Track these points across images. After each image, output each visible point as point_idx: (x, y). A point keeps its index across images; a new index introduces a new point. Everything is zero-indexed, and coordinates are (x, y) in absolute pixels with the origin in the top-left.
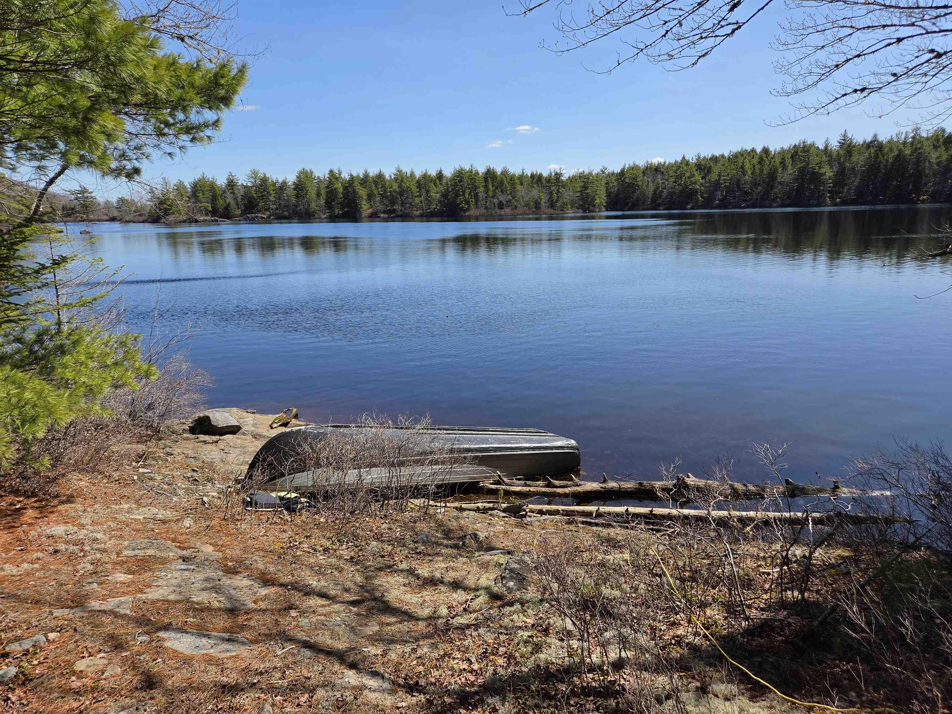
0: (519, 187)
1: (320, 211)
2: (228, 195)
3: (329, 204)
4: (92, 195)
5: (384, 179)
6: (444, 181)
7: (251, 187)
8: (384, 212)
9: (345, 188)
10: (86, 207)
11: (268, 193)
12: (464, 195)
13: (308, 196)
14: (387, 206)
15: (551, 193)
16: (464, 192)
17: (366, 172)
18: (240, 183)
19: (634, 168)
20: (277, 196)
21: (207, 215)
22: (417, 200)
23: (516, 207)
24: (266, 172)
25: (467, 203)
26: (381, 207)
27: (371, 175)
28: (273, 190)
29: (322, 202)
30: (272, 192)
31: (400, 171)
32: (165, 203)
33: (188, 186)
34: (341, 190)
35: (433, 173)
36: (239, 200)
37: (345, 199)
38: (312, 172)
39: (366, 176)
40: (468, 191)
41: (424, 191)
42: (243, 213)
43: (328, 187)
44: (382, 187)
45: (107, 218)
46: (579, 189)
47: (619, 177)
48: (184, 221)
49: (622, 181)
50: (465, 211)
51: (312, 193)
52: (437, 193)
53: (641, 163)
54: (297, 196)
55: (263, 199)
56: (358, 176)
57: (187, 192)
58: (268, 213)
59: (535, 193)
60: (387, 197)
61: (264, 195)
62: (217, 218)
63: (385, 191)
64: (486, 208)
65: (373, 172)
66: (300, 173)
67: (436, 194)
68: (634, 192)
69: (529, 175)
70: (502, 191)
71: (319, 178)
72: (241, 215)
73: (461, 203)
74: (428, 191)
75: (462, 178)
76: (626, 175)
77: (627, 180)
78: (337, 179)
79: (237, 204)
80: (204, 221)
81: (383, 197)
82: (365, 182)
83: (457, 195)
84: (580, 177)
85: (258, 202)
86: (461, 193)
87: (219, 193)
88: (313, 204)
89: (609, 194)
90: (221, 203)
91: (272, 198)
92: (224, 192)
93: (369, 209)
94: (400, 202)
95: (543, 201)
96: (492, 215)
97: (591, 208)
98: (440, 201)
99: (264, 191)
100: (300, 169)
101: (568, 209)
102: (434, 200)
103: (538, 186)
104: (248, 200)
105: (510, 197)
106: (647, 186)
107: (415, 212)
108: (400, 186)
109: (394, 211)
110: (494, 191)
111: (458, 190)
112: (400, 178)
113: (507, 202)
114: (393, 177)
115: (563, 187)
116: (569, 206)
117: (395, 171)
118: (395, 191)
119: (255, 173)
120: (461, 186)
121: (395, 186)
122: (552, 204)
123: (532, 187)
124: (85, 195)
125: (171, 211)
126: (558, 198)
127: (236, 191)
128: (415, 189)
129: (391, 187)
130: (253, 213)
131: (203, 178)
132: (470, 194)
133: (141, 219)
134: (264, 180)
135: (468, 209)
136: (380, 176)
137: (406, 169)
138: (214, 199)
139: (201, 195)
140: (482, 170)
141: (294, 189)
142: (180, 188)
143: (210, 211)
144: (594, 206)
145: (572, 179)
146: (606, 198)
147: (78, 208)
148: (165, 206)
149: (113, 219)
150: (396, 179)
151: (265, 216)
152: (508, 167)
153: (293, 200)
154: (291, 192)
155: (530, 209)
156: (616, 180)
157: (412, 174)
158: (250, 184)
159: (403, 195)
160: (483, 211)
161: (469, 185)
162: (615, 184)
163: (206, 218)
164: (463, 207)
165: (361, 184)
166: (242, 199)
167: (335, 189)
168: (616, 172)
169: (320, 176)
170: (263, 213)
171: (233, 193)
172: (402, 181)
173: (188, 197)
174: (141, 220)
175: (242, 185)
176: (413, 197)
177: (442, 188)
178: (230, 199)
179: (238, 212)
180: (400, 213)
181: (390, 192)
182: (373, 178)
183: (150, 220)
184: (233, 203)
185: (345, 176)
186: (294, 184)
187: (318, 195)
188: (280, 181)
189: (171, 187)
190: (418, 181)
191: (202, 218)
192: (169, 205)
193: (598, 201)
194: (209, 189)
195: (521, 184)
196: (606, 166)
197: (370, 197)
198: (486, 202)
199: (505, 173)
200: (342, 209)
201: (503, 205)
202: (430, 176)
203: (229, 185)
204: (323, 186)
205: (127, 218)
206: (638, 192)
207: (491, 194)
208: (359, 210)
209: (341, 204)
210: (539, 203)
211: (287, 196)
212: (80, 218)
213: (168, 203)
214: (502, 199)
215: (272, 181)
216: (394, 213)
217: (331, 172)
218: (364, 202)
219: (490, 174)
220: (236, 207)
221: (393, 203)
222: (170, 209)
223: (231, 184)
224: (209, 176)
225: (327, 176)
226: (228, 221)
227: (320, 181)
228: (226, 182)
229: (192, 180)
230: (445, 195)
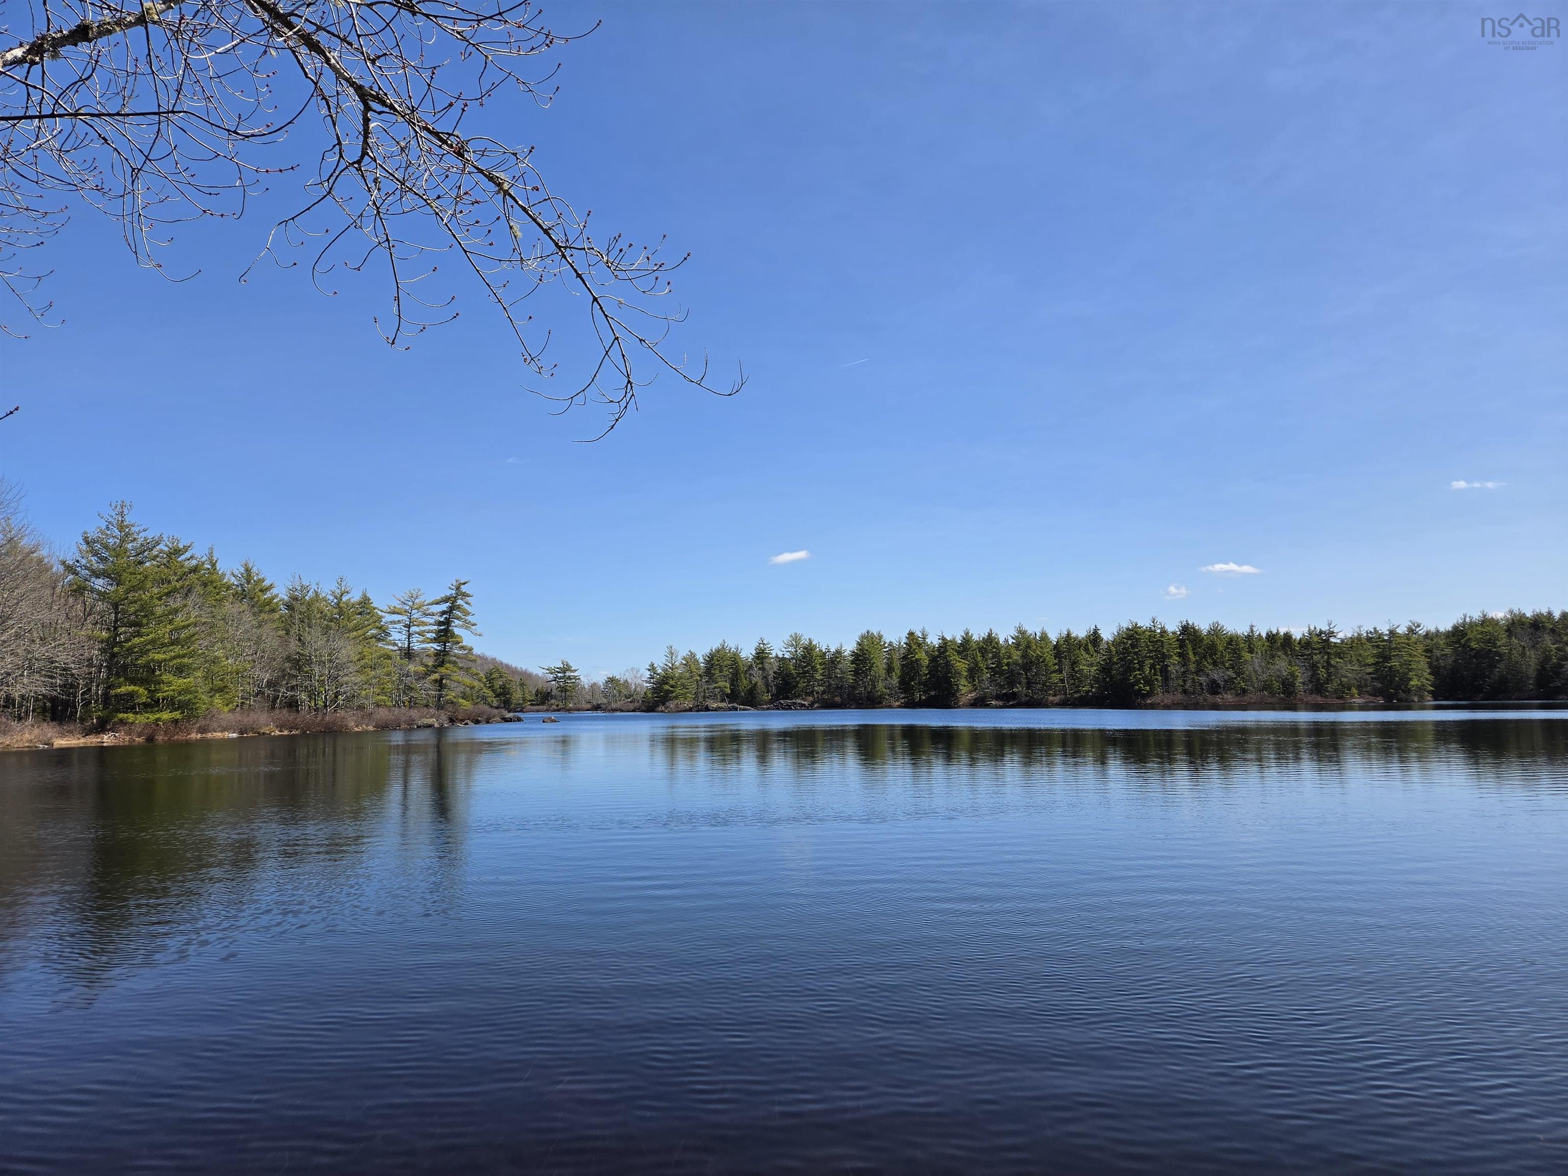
0: (1247, 656)
1: (890, 695)
2: (755, 671)
3: (905, 685)
4: (576, 674)
5: (997, 643)
6: (1103, 646)
7: (790, 660)
8: (998, 698)
9: (933, 659)
10: (566, 691)
11: (814, 668)
12: (1141, 669)
13: (872, 673)
14: (1002, 687)
15: (1314, 667)
16: (1141, 664)
17: (967, 634)
18: (774, 655)
19: (1486, 622)
20: (827, 673)
21: (723, 701)
22: (1055, 678)
23: (1244, 691)
24: (812, 638)
25: (1148, 682)
26: (992, 690)
27: (975, 638)
28: (820, 664)
29: (895, 681)
30: (818, 666)
31: (1022, 632)
32: (667, 683)
33: (701, 660)
34: (926, 662)
35: (1081, 632)
36: (770, 678)
37: (932, 676)
38: (880, 637)
39: (967, 640)
40: (1149, 662)
41: (1066, 663)
42: (776, 698)
43: (905, 658)
44: (994, 657)
45: (589, 706)
46: (1371, 661)
47: (1454, 639)
48: (690, 710)
49: (1463, 646)
50: (1145, 696)
51: (880, 665)
52: (1092, 665)
53: (1499, 614)
54: (856, 672)
55: (805, 677)
56: (953, 641)
57: (699, 669)
58: (811, 699)
59: (1282, 665)
60: (1001, 673)
61: (808, 672)
62: (735, 705)
63: (999, 665)
64: (1185, 692)
65: (978, 634)
66: (863, 637)
67: (1089, 666)
68: (1492, 666)
69: (1264, 635)
70: (1215, 663)
71: (891, 644)
72: (771, 702)
73: (1137, 682)
74: (1074, 663)
75: (1137, 640)
76: (1470, 635)
77: (1474, 645)
78: (919, 645)
79: (767, 685)
80: (716, 710)
81: (996, 673)
82: (966, 649)
83: (1129, 669)
84: (1369, 639)
85: (798, 683)
86: (1137, 666)
87: (743, 668)
88: (880, 684)
89: (1435, 670)
90: (744, 683)
91: (818, 676)
92: (750, 667)
93: (971, 692)
94: (1024, 681)
95: (1300, 680)
96: (1197, 703)
97: (1402, 695)
98: (1096, 680)
99: (808, 664)
100: (864, 631)
101: (1352, 696)
102: (1087, 677)
103: (1286, 654)
104: (783, 679)
105: (1231, 673)
106: (1523, 654)
107: (1051, 698)
108: (1024, 656)
109: (1014, 696)
110: (1198, 663)
111: (1131, 662)
112: (1023, 642)
113: (1226, 681)
114: (1011, 641)
115: (1339, 655)
116: (1354, 691)
117: (1014, 633)
118: (1016, 663)
119: (796, 639)
120: (1136, 653)
121: (1016, 655)
122: (1318, 687)
123: (1273, 657)
124: (567, 674)
125: (674, 695)
126: (1329, 674)
127: (767, 666)
128: (1050, 659)
129: (1009, 657)
130: (788, 698)
131: (723, 648)
132: (1152, 667)
133: (632, 706)
134: (809, 649)
135: (1150, 694)
136: (990, 640)
137: (1033, 629)
138: (734, 679)
139: (717, 672)
140: (1173, 627)
141: (853, 662)
142: (690, 660)
143: (728, 696)
144: (1408, 691)
145: (1355, 643)
146: (1431, 677)
147: (554, 692)
148: (667, 687)
149: (597, 708)
150: (1017, 645)
151: (806, 703)
152: (1222, 623)
153: (850, 678)
154: (847, 665)
155: (1272, 694)
156: (1448, 645)
157: (1044, 637)
158: (787, 656)
159: (1030, 670)
160: (1179, 697)
161: (1150, 651)
162: (1448, 651)
163: (721, 705)
164: (1140, 690)
165: (959, 653)
166: (775, 678)
167: (917, 660)
168: (1442, 629)
169: (894, 641)
170: (804, 699)
171: (763, 669)
172: (1028, 646)
173: (700, 676)
174: (632, 708)
175: (777, 656)
176: (1049, 672)
177: (1098, 658)
178: (757, 678)
179: (767, 697)
180: (1024, 699)
181: (1008, 664)
182: (978, 643)
183: (643, 708)
184: (761, 684)
185: (933, 640)
186: (854, 654)
187: (890, 669)
188: (833, 650)
189: (679, 661)
190: (1056, 647)
191: (715, 705)
192: (672, 686)
193: (1414, 682)
194: (729, 663)
195: (1251, 651)
196: (1417, 620)
197: (973, 672)
198: (1184, 681)
199: (1216, 631)
200: (925, 692)
201: (1218, 685)
202: (1076, 638)
203: (758, 658)
204: (896, 656)
205: (614, 706)
206: (1502, 666)
207: (1192, 667)
208: (954, 695)
209: (925, 684)
210: (1293, 685)
211: (842, 673)
212: (554, 707)
213: (672, 682)
214: (1216, 677)
215: (821, 651)
216: (1014, 699)
217: (911, 634)
218: (963, 681)
219: (1188, 633)
220: (764, 689)
221: (1012, 684)
222: (672, 692)
223: (761, 655)
224: (731, 645)
225: (904, 640)
226: (753, 711)
227: (892, 649)
228: (754, 652)
229: (707, 651)
230: (1105, 669)
